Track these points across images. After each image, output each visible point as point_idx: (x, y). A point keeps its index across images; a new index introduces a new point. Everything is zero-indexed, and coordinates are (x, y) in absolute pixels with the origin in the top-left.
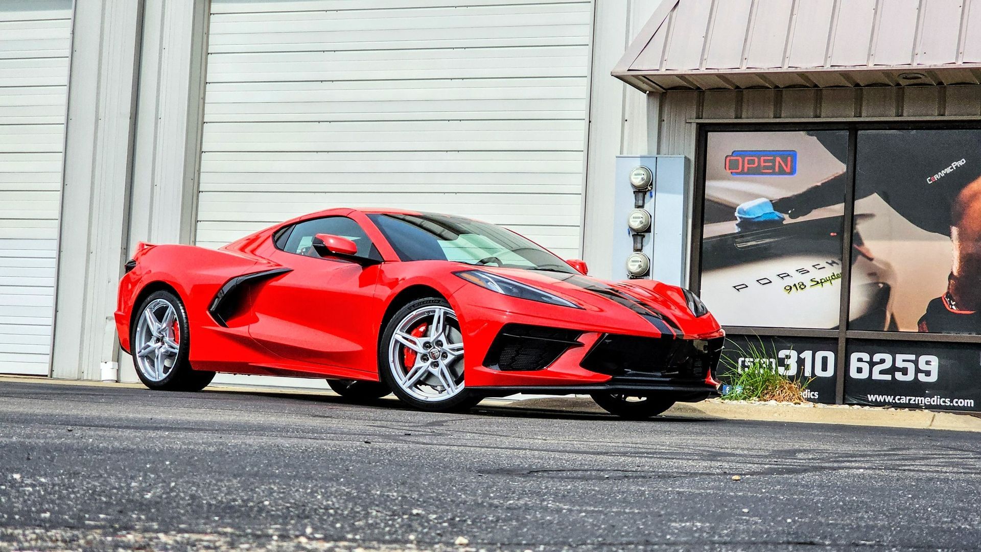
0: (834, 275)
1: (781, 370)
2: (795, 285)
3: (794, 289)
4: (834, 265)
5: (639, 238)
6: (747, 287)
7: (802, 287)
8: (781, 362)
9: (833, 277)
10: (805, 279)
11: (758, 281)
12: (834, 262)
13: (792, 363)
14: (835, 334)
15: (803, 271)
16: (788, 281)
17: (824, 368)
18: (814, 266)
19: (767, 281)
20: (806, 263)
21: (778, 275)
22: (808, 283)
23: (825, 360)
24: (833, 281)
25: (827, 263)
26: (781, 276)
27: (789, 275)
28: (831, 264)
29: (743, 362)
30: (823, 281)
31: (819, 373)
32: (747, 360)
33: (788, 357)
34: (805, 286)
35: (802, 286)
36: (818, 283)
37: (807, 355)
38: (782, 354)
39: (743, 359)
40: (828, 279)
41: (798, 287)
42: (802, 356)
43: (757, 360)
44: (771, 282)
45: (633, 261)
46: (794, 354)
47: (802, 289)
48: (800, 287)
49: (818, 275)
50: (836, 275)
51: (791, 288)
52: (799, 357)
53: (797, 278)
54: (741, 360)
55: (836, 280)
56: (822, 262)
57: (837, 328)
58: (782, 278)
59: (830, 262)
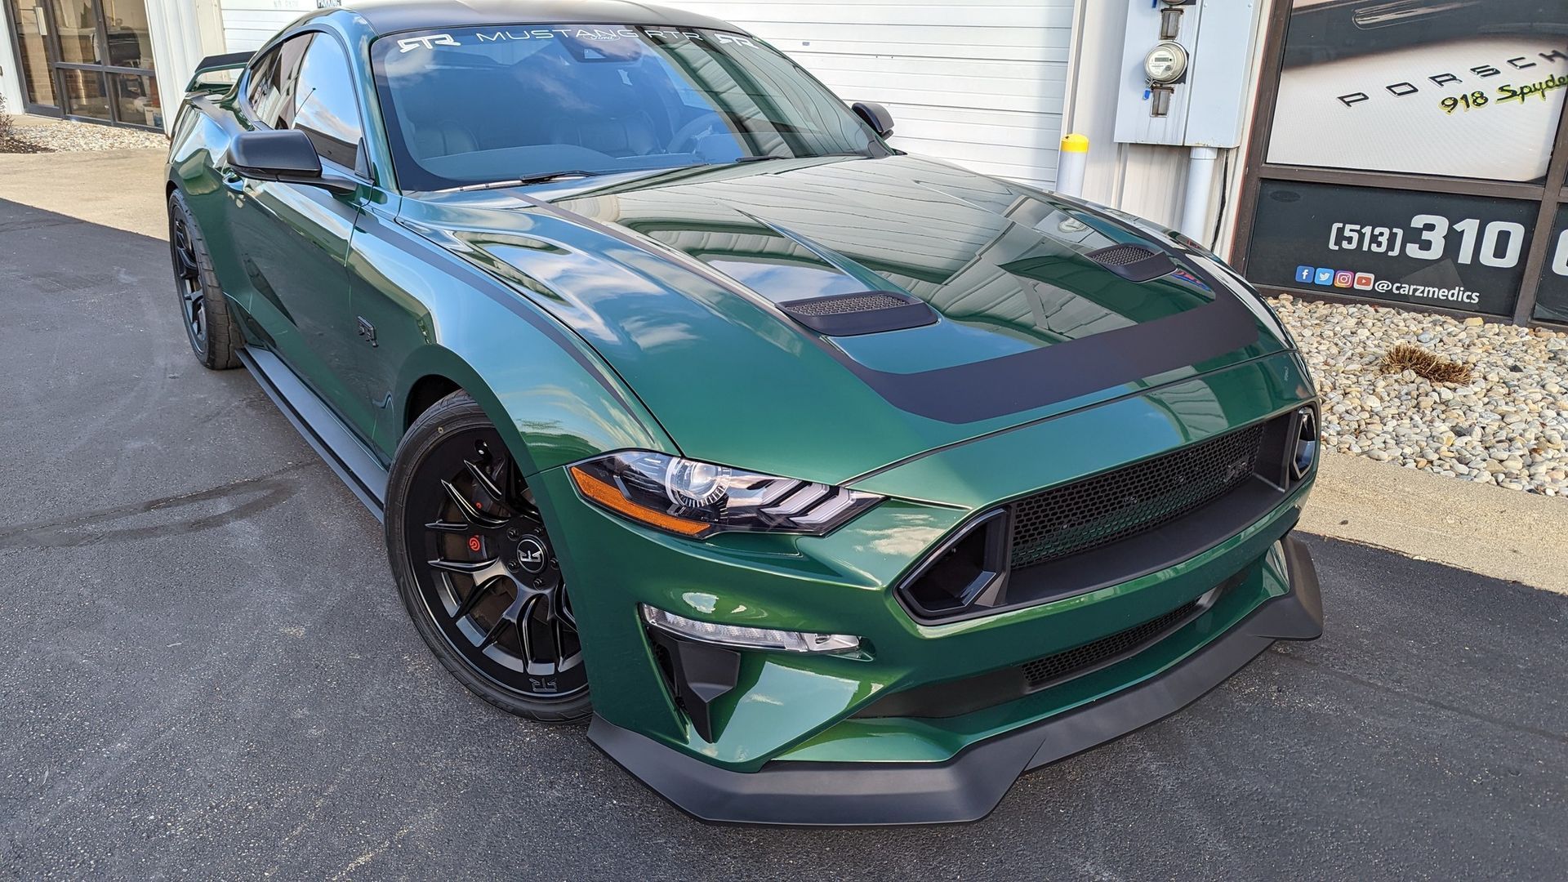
0: (1553, 80)
1: (1413, 250)
2: (1464, 97)
3: (1461, 104)
4: (1554, 58)
5: (1173, 15)
6: (1366, 98)
7: (1480, 101)
8: (1413, 236)
9: (1551, 84)
10: (1489, 87)
11: (1389, 88)
12: (1556, 54)
13: (1437, 238)
14: (1535, 193)
15: (1487, 72)
16: (1452, 90)
17: (1500, 252)
18: (1511, 62)
19: (1407, 88)
20: (1496, 55)
21: (1433, 78)
22: (1493, 94)
23: (1504, 237)
24: (1546, 93)
25: (1541, 55)
26: (1438, 79)
27: (1454, 78)
28: (1550, 58)
29: (1340, 231)
30: (1526, 90)
31: (1487, 258)
32: (1348, 227)
33: (1430, 227)
34: (1486, 100)
35: (1480, 99)
36: (1514, 94)
37: (1469, 227)
38: (1418, 221)
39: (1341, 225)
40: (1538, 87)
41: (1470, 101)
42: (1458, 227)
43: (1367, 230)
44: (1415, 90)
45: (1157, 60)
46: (1441, 223)
47: (1479, 105)
48: (1475, 101)
49: (1516, 79)
50: (1556, 79)
51: (1455, 102)
52: (1450, 228)
53: (1472, 84)
54: (1336, 226)
55: (1556, 90)
56: (1531, 53)
57: (1541, 181)
58: (1440, 83)
59: (1549, 53)
